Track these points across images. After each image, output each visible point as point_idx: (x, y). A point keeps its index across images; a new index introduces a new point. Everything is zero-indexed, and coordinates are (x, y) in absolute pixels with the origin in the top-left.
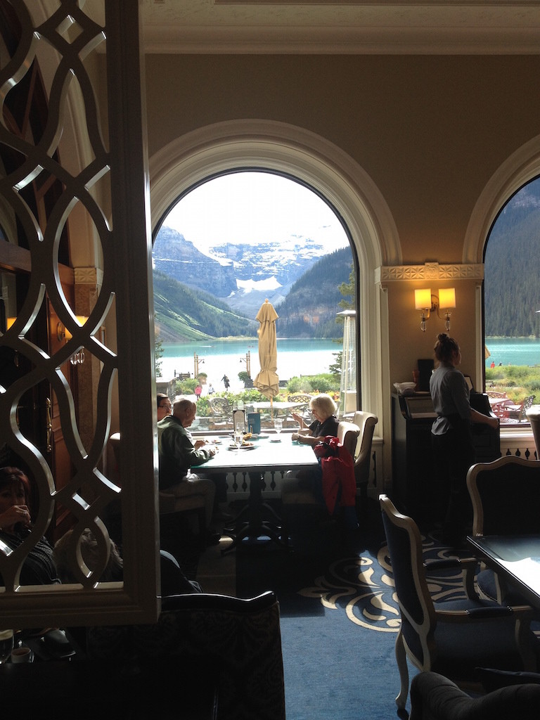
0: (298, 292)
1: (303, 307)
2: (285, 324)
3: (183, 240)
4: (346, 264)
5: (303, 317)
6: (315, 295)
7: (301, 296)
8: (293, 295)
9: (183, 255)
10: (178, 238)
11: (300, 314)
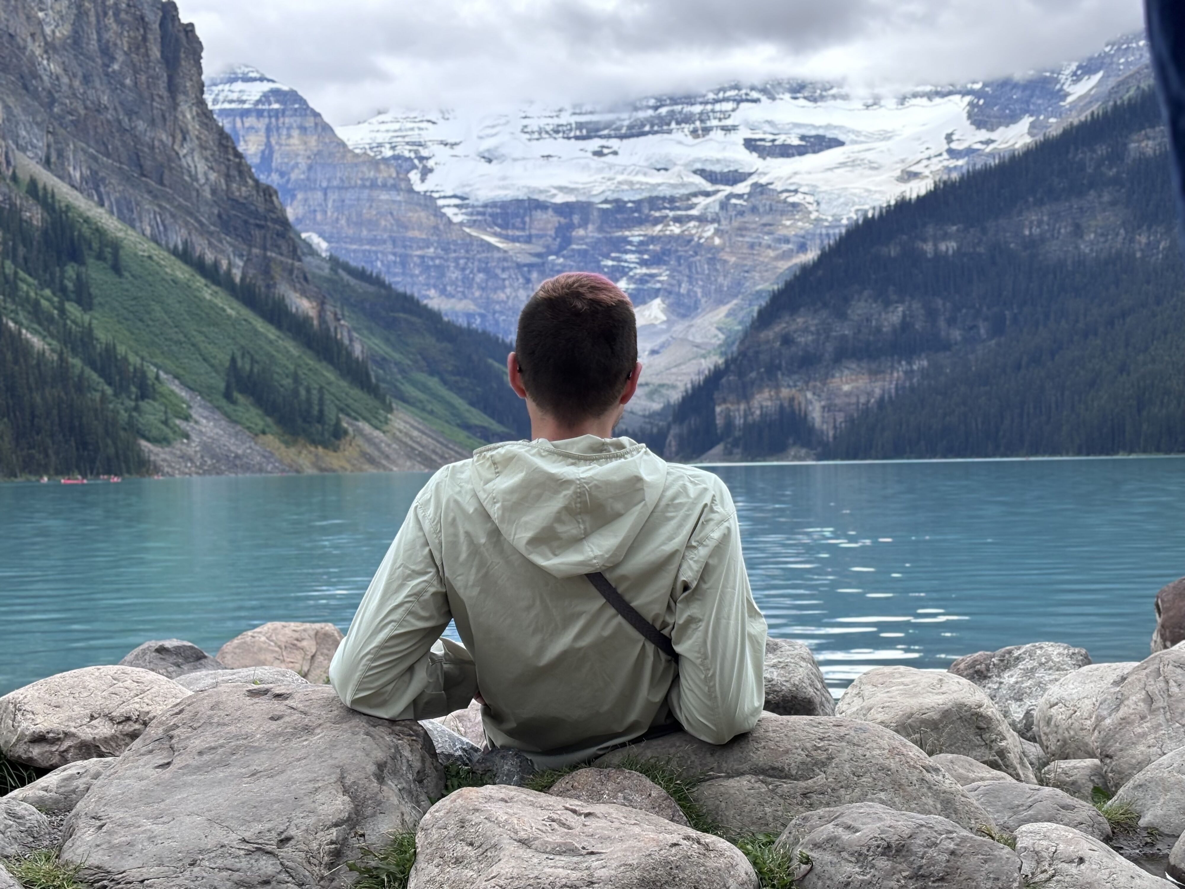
0: (777, 329)
1: (790, 373)
2: (739, 421)
3: (411, 190)
4: (920, 244)
5: (792, 399)
6: (828, 337)
7: (787, 340)
8: (763, 335)
9: (410, 234)
10: (395, 187)
11: (785, 392)
